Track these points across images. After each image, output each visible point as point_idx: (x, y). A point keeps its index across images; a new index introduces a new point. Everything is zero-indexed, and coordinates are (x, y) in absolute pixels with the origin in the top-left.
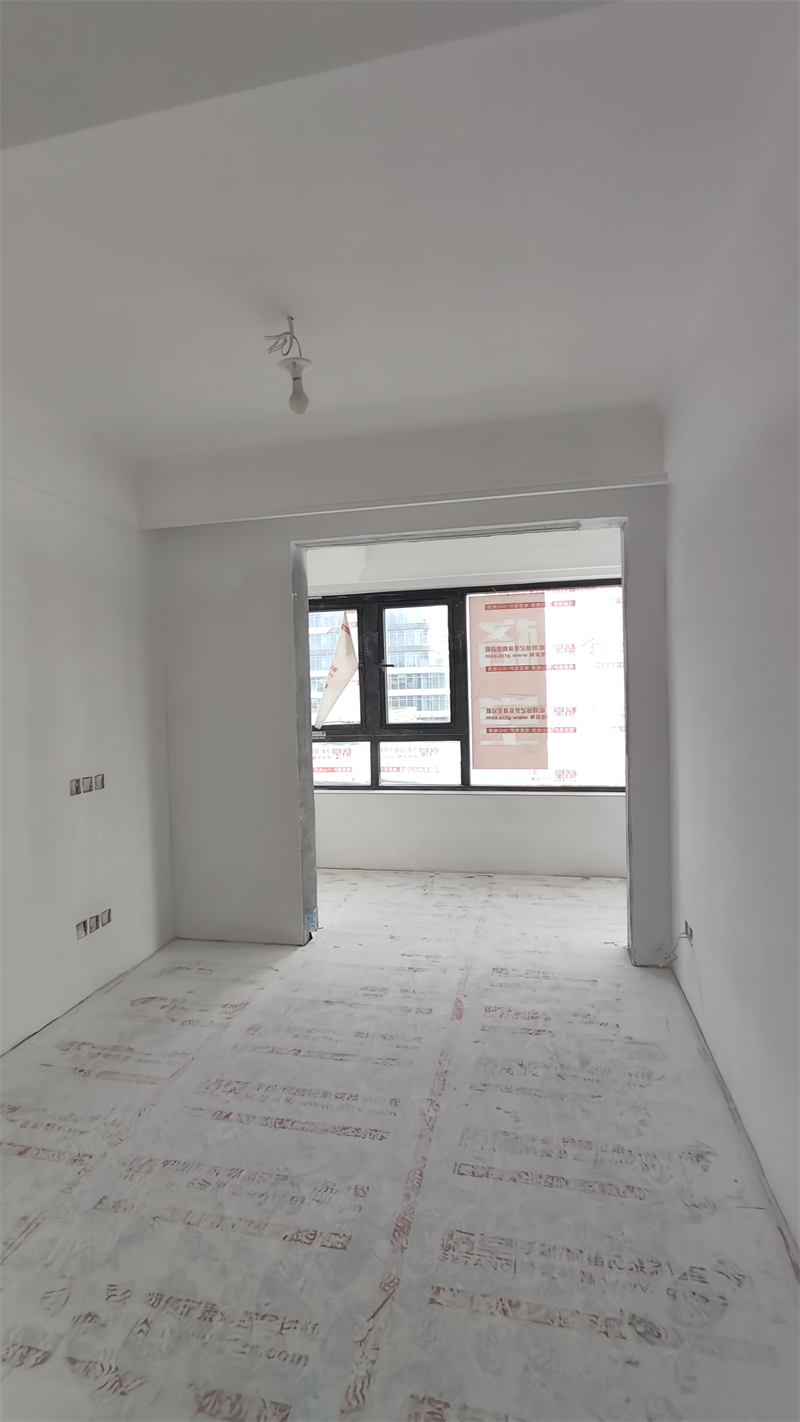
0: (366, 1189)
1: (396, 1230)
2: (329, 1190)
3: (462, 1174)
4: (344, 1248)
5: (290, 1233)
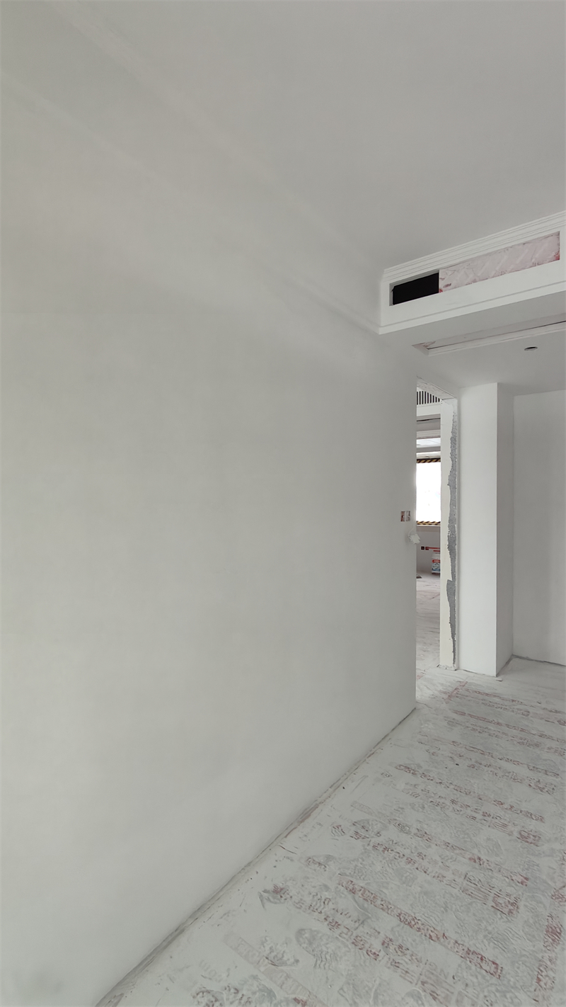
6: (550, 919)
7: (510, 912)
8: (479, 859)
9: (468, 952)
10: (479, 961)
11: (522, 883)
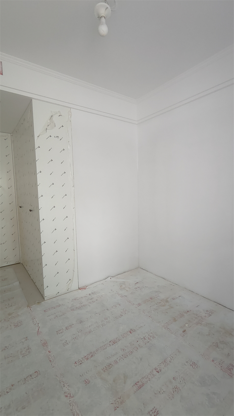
0: (65, 345)
1: (47, 342)
2: (74, 338)
3: (35, 372)
4: (57, 332)
5: (73, 326)
6: (42, 342)
7: (29, 352)
8: (6, 347)
9: (25, 379)
10: (30, 377)
11: (26, 340)
